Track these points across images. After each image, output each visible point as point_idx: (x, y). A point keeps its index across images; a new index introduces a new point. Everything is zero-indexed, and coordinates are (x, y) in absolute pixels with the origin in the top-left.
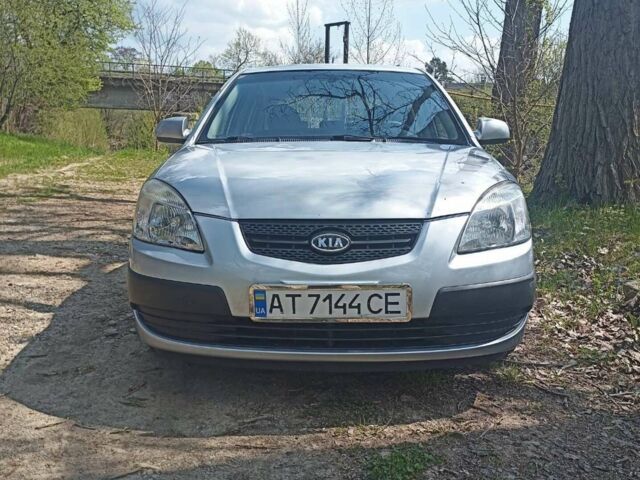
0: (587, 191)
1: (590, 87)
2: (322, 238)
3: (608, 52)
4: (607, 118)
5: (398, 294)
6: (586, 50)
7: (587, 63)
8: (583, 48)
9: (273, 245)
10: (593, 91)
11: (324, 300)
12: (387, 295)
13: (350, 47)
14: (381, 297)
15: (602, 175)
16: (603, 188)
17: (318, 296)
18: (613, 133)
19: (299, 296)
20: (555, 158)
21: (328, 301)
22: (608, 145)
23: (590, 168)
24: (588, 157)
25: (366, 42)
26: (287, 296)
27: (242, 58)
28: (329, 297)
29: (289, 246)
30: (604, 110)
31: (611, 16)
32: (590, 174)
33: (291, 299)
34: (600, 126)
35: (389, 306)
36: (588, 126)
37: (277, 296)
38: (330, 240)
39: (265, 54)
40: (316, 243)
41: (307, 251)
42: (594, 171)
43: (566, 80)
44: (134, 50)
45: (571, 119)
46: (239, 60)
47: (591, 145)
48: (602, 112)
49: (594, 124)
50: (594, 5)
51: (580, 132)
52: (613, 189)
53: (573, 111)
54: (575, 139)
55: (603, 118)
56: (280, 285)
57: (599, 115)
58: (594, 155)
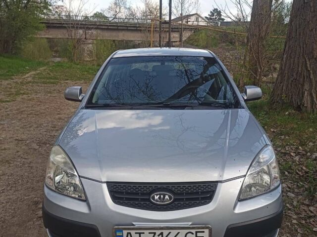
0: (299, 104)
1: (302, 48)
2: (157, 195)
3: (312, 30)
4: (310, 65)
5: (204, 232)
6: (300, 28)
7: (300, 35)
8: (298, 27)
9: (127, 199)
10: (303, 50)
11: (159, 236)
12: (196, 232)
13: (172, 9)
14: (193, 234)
15: (307, 96)
16: (307, 103)
17: (155, 233)
18: (313, 74)
19: (144, 233)
20: (282, 85)
21: (161, 236)
22: (311, 80)
23: (301, 92)
24: (299, 85)
25: (180, 6)
26: (136, 233)
27: (118, 11)
28: (162, 234)
29: (137, 199)
30: (309, 61)
31: (314, 10)
32: (301, 96)
33: (138, 235)
34: (307, 69)
35: (198, 234)
36: (300, 69)
37: (130, 233)
38: (162, 196)
39: (129, 9)
40: (153, 198)
41: (148, 203)
42: (303, 93)
43: (288, 43)
44: (63, 6)
45: (290, 64)
46: (116, 12)
47: (302, 79)
48: (308, 62)
49: (303, 68)
50: (304, 3)
51: (296, 72)
52: (313, 104)
53: (292, 60)
54: (293, 76)
55: (308, 65)
56: (132, 227)
57: (306, 63)
58: (303, 85)
